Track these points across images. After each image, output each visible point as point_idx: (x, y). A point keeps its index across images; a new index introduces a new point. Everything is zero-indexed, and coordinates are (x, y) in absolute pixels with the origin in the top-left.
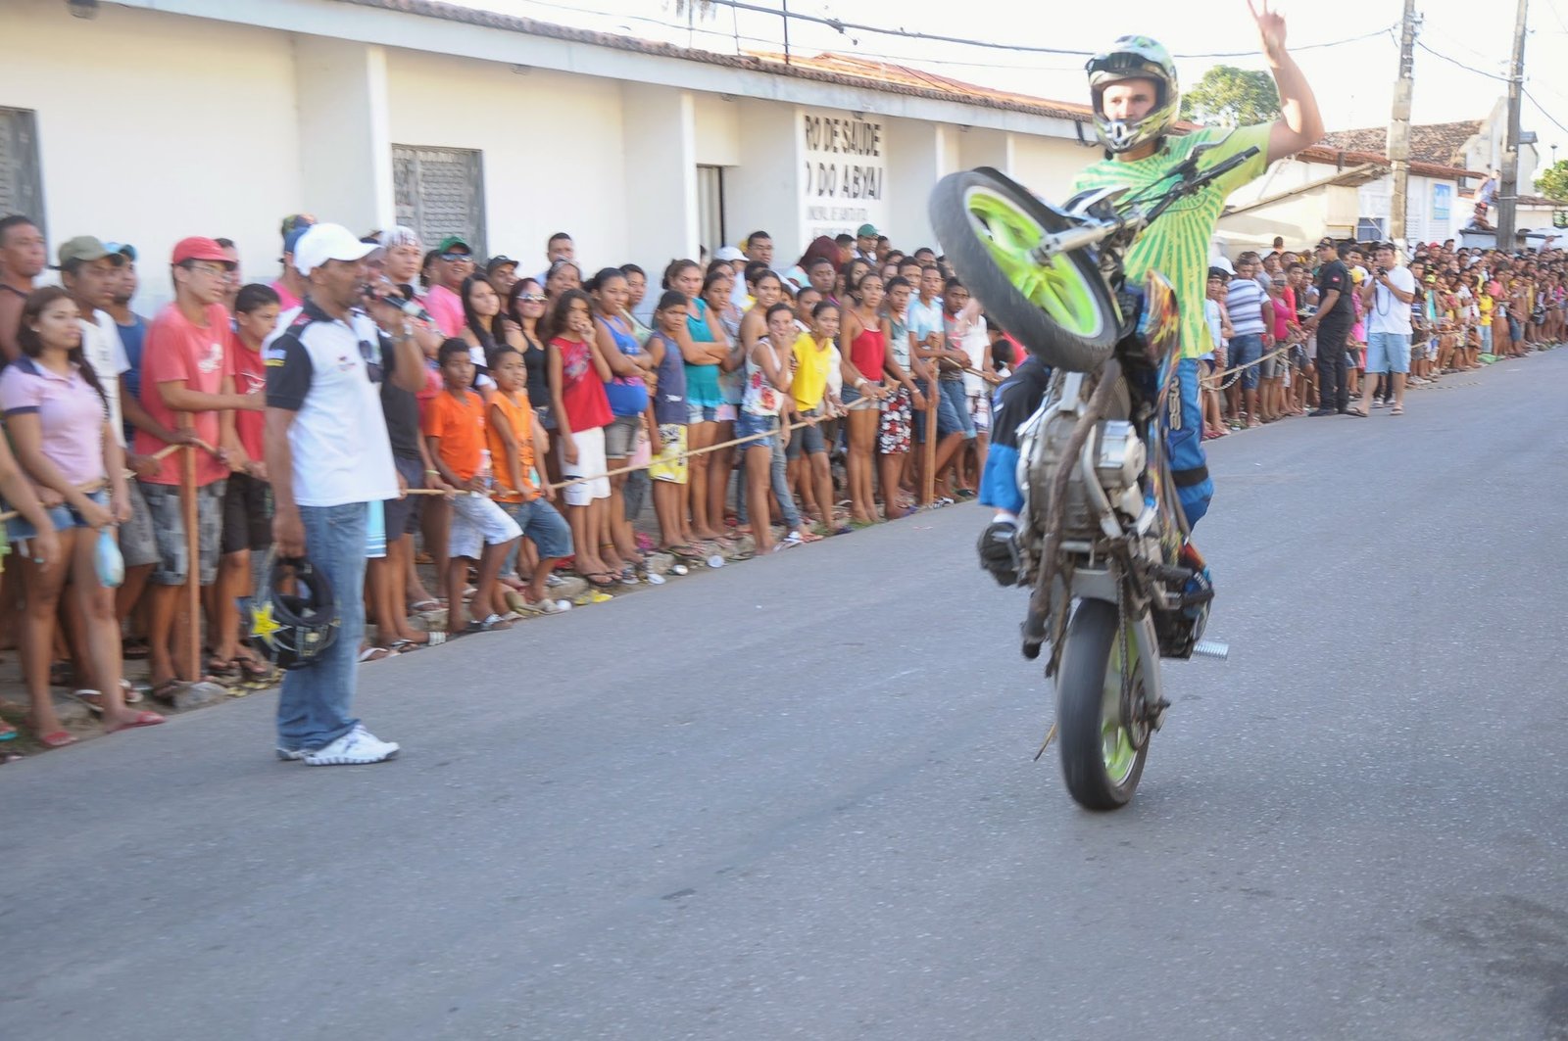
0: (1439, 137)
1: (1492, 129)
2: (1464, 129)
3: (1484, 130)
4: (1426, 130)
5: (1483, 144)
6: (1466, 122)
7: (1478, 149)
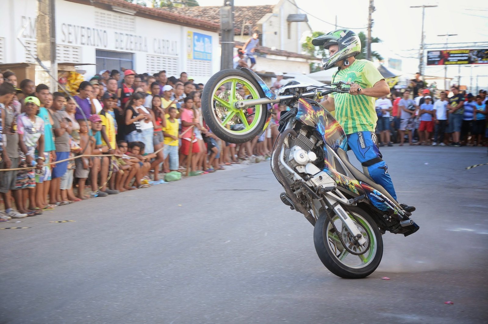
0: (250, 14)
1: (280, 10)
2: (265, 10)
3: (275, 11)
4: (244, 9)
5: (273, 19)
6: (267, 6)
7: (271, 22)
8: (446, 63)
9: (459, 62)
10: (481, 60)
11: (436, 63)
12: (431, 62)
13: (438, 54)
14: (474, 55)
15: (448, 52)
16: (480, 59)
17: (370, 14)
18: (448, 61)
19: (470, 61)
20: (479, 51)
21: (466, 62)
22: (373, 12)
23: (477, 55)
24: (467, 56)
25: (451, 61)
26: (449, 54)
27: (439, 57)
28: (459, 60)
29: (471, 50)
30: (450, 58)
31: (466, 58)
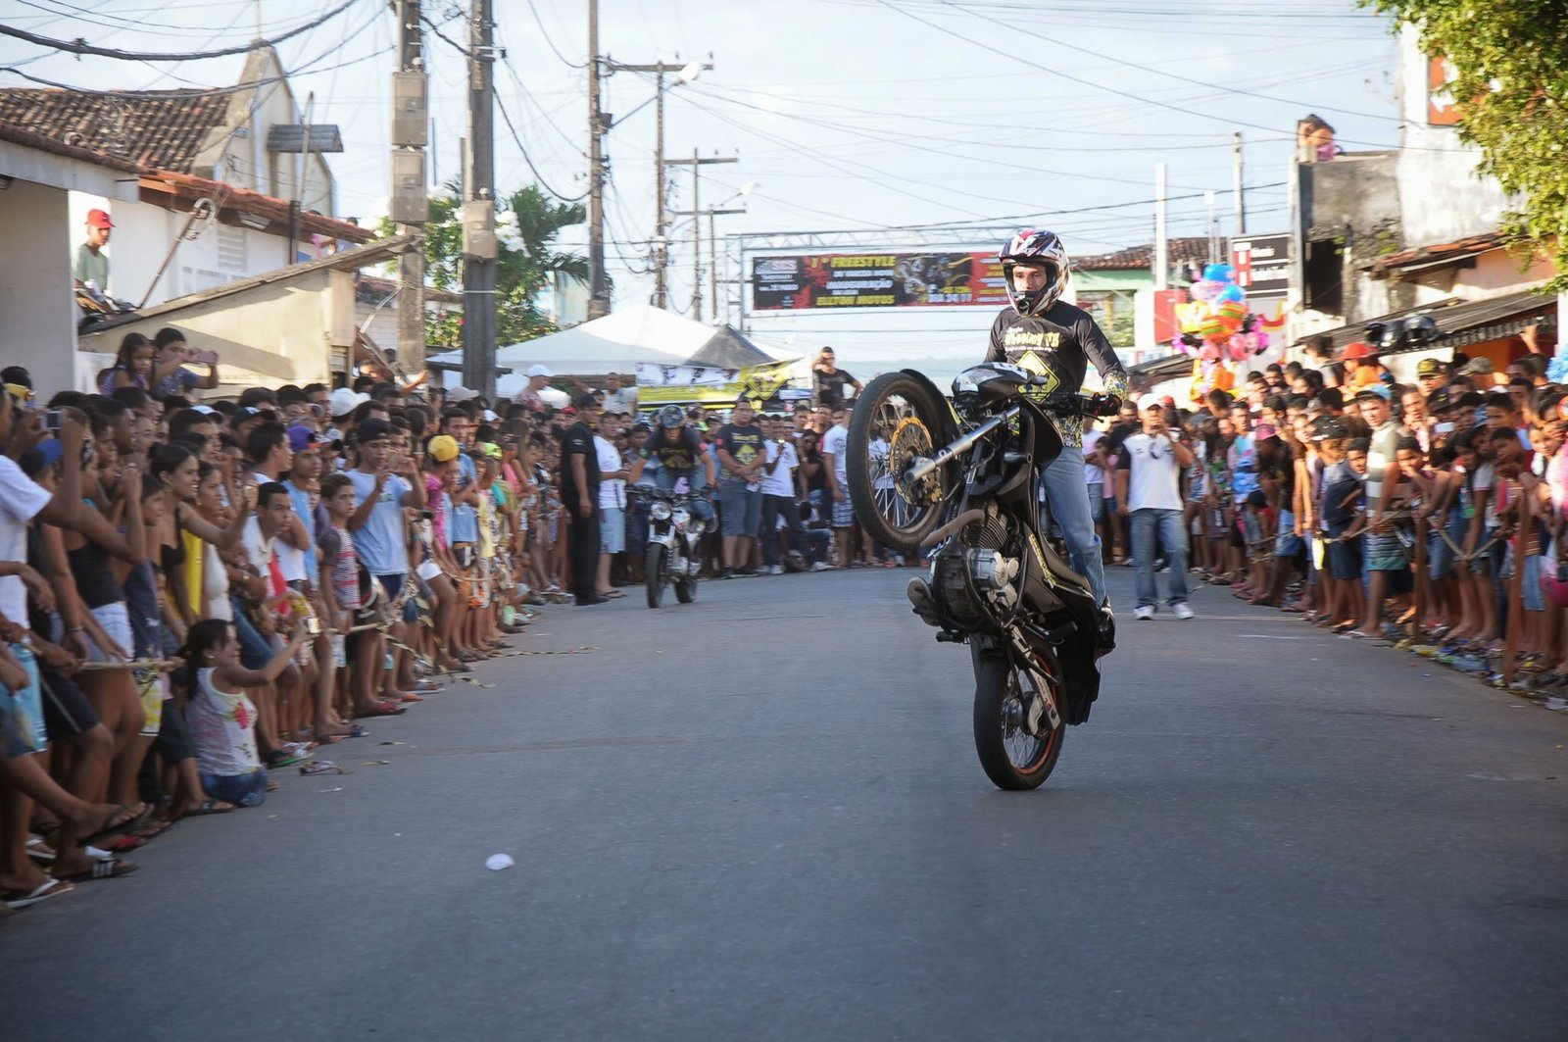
8: (821, 300)
9: (862, 299)
10: (935, 292)
11: (787, 300)
12: (767, 299)
13: (792, 267)
14: (911, 274)
15: (825, 260)
16: (933, 287)
17: (596, 140)
18: (829, 293)
19: (901, 297)
20: (930, 261)
21: (890, 298)
22: (605, 132)
23: (923, 276)
24: (888, 278)
25: (836, 293)
26: (828, 269)
27: (797, 278)
28: (863, 292)
29: (901, 257)
30: (831, 285)
31: (888, 284)
